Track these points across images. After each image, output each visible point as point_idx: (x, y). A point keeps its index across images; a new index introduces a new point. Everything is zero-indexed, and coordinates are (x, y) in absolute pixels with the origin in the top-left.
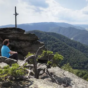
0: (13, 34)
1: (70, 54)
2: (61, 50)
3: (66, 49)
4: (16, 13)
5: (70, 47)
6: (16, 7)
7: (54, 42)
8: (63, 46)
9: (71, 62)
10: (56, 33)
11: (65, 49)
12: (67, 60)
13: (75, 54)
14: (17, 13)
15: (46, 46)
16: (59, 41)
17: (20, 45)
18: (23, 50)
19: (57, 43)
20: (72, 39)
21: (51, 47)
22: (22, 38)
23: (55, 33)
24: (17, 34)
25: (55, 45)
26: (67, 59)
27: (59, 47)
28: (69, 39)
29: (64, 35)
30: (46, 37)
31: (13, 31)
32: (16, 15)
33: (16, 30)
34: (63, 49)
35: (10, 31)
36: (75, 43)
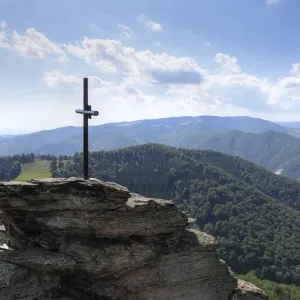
0: (70, 214)
1: (276, 227)
2: (242, 211)
3: (258, 208)
4: (87, 107)
5: (273, 202)
6: (86, 81)
7: (216, 186)
8: (248, 199)
9: (280, 258)
10: (222, 152)
11: (255, 210)
12: (263, 248)
13: (295, 228)
14: (93, 109)
15: (188, 199)
16: (232, 181)
17: (103, 263)
18: (116, 287)
19: (225, 187)
20: (278, 173)
21: (205, 201)
22: (115, 228)
23: (219, 154)
24: (90, 212)
25: (219, 193)
26: (266, 244)
27: (235, 200)
28: (270, 174)
29: (249, 160)
30: (188, 166)
31: (71, 197)
32: (87, 117)
33: (84, 195)
34: (248, 210)
35: (56, 196)
36: (290, 186)
